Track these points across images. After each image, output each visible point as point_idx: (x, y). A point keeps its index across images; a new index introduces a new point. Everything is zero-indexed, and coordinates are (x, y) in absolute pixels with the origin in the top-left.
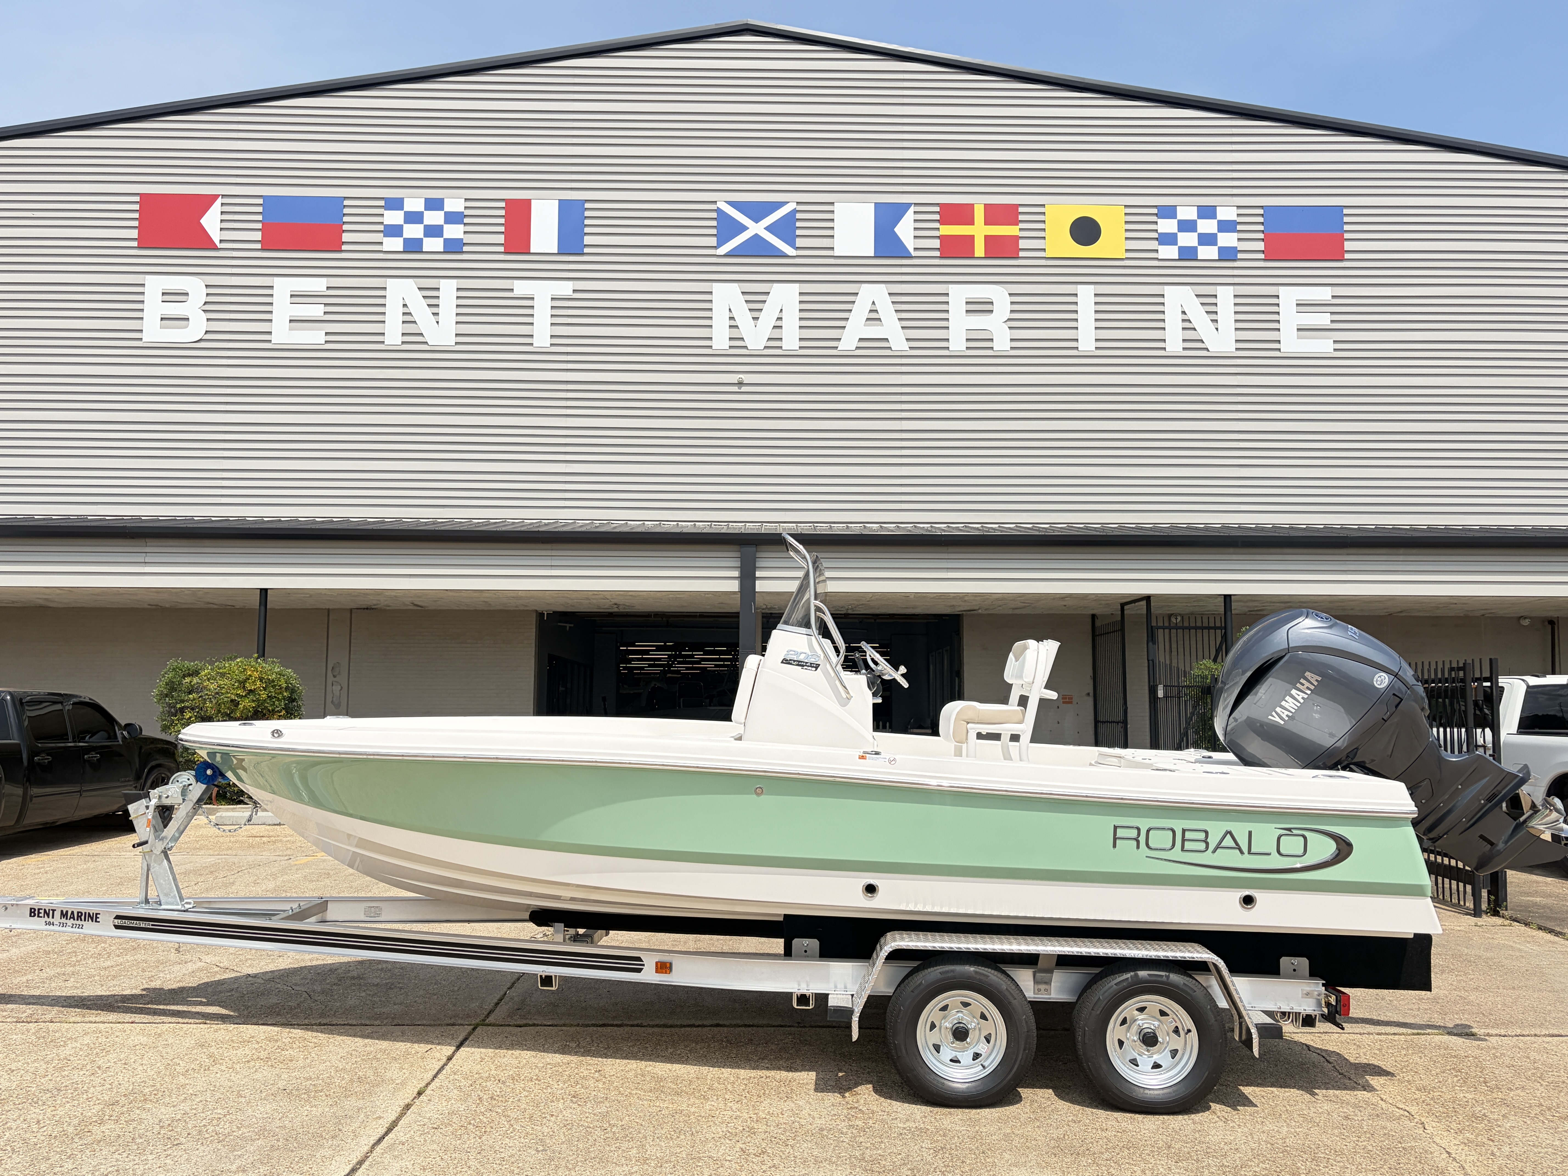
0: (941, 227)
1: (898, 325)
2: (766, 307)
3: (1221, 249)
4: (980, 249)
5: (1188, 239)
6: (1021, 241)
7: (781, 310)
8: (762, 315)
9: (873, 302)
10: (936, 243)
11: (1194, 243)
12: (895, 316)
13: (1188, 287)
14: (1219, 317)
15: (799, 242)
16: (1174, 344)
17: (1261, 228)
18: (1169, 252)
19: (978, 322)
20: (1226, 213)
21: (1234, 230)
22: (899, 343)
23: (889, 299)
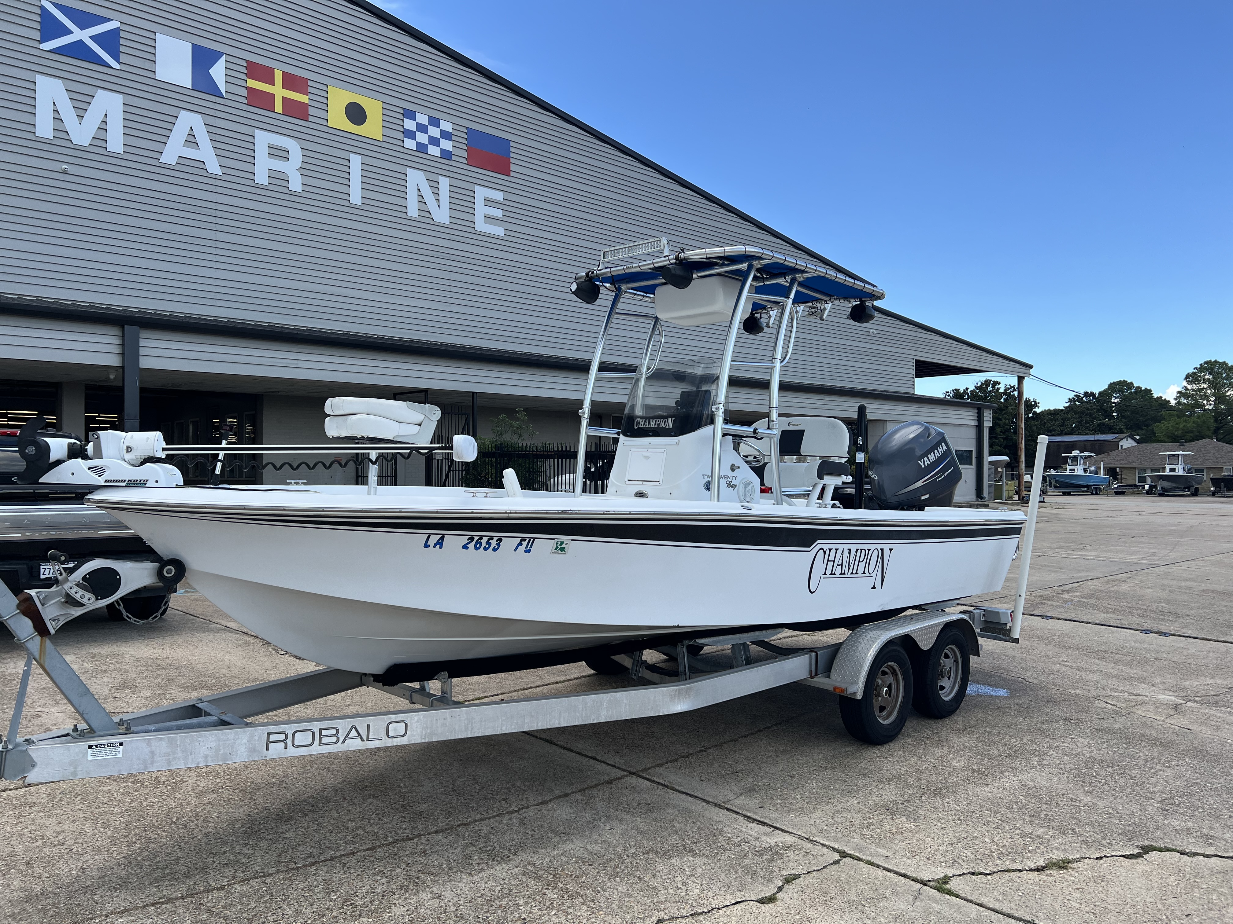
0: (248, 80)
1: (212, 152)
2: (90, 109)
3: (443, 151)
4: (279, 107)
5: (422, 138)
6: (310, 108)
7: (106, 115)
8: (87, 116)
9: (191, 128)
10: (244, 92)
11: (426, 142)
12: (209, 145)
13: (421, 173)
14: (440, 198)
15: (123, 58)
16: (413, 211)
17: (466, 142)
18: (410, 144)
19: (278, 165)
20: (446, 126)
21: (451, 140)
22: (214, 167)
23: (204, 129)
